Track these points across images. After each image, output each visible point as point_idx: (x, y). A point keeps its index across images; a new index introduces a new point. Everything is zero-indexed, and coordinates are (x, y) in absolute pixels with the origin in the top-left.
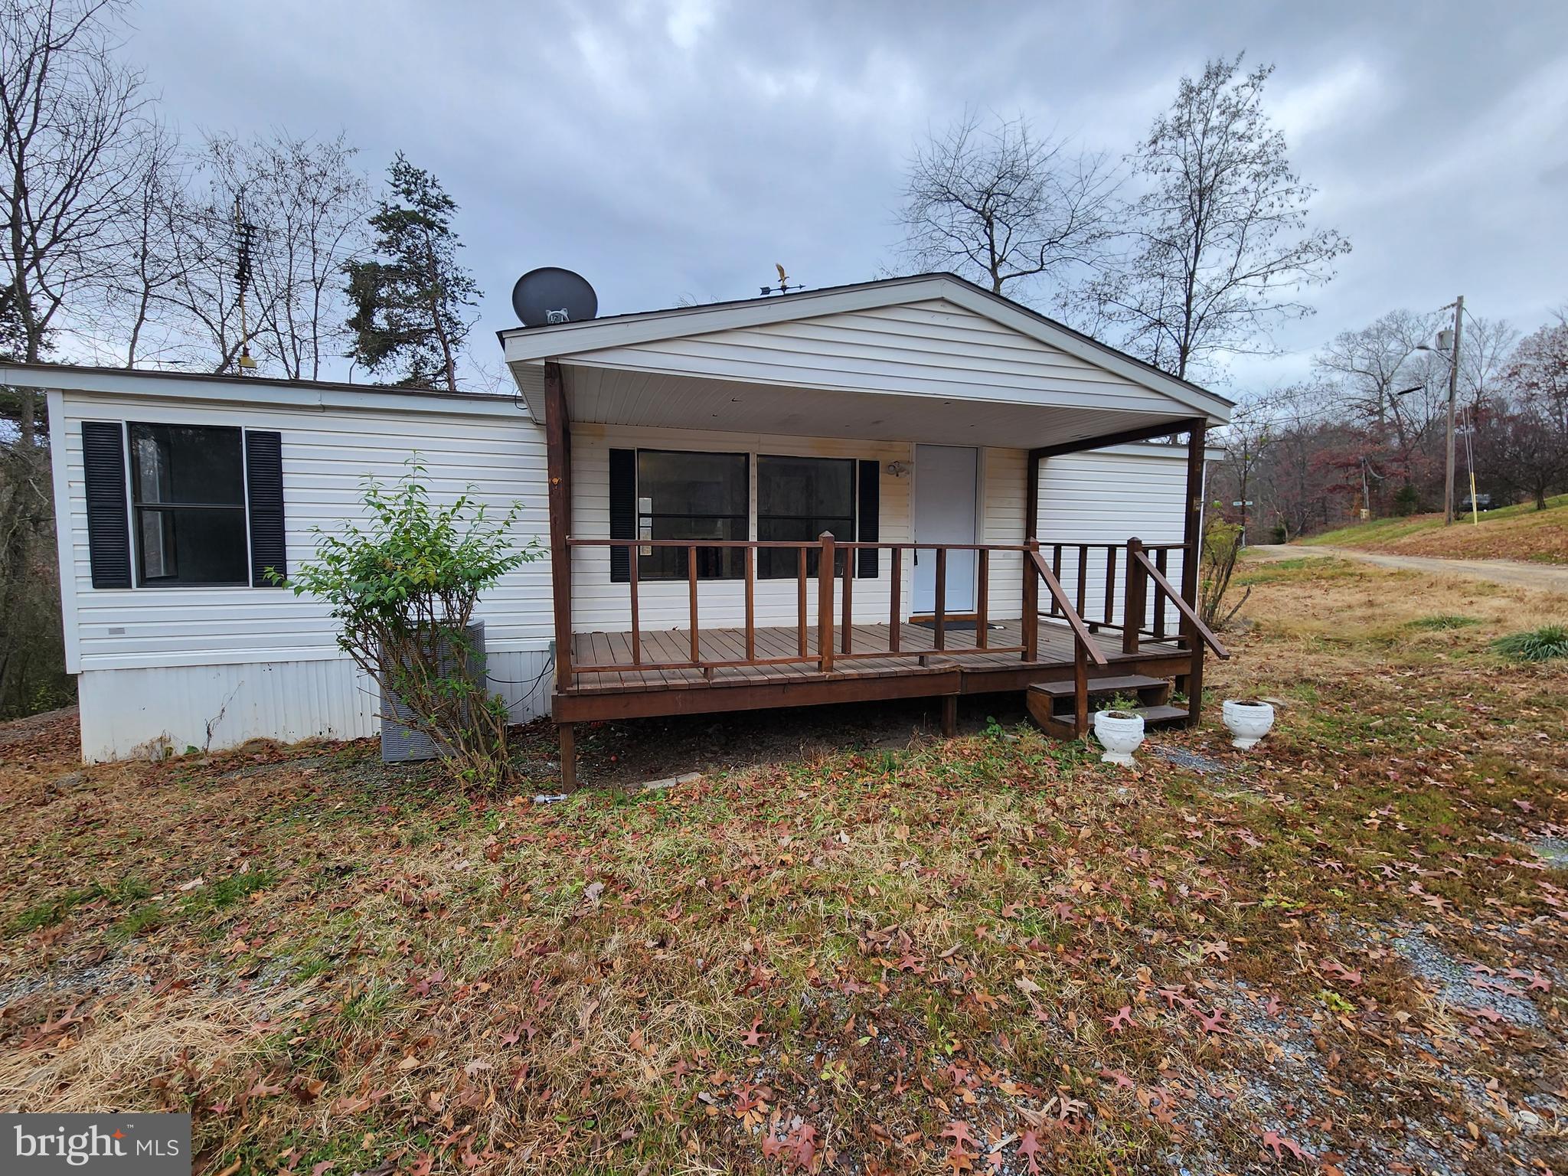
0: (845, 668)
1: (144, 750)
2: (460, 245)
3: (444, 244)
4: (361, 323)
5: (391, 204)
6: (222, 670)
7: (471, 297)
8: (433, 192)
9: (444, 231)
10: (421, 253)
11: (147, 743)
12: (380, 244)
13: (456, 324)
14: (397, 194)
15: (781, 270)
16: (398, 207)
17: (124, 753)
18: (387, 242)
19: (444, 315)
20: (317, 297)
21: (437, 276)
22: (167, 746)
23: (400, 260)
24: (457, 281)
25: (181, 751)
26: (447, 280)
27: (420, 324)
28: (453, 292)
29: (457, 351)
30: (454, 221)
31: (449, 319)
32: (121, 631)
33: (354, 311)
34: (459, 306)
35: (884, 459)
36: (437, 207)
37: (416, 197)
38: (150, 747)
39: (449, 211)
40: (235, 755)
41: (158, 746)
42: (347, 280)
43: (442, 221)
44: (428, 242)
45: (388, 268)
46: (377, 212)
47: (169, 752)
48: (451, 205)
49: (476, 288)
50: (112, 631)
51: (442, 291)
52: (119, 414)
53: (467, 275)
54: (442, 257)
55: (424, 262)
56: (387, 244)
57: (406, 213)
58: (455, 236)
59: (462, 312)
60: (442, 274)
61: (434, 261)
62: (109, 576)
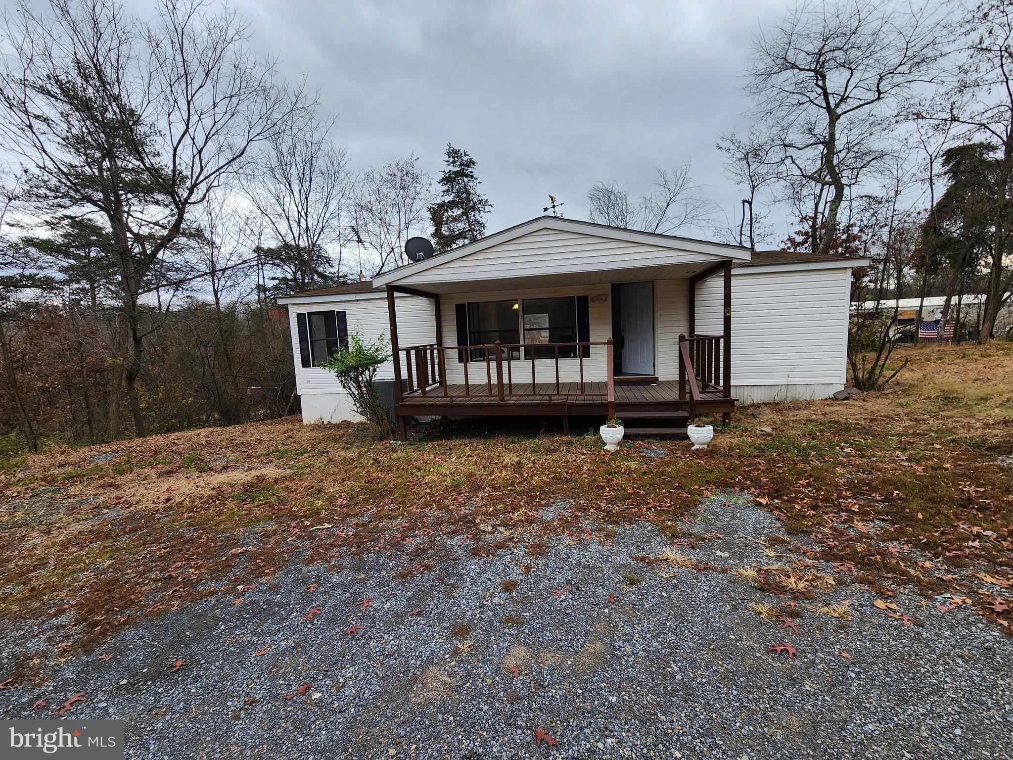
0: (511, 400)
2: (479, 183)
3: (471, 184)
5: (447, 171)
7: (488, 208)
8: (465, 158)
9: (472, 177)
10: (462, 191)
11: (318, 420)
12: (444, 192)
13: (480, 224)
14: (449, 165)
15: (552, 198)
16: (450, 171)
19: (475, 221)
21: (470, 201)
22: (322, 420)
23: (454, 197)
24: (480, 201)
25: (326, 423)
26: (475, 202)
27: (464, 228)
28: (478, 208)
30: (476, 171)
31: (478, 222)
32: (309, 381)
34: (482, 214)
35: (590, 294)
36: (468, 166)
37: (458, 163)
39: (473, 166)
42: (428, 215)
43: (471, 172)
44: (465, 185)
45: (449, 202)
46: (442, 176)
47: (323, 422)
48: (473, 163)
49: (489, 203)
51: (473, 208)
52: (305, 310)
53: (484, 198)
54: (472, 191)
55: (464, 195)
56: (448, 191)
57: (454, 173)
58: (476, 179)
59: (482, 217)
60: (472, 200)
61: (469, 194)
62: (306, 364)
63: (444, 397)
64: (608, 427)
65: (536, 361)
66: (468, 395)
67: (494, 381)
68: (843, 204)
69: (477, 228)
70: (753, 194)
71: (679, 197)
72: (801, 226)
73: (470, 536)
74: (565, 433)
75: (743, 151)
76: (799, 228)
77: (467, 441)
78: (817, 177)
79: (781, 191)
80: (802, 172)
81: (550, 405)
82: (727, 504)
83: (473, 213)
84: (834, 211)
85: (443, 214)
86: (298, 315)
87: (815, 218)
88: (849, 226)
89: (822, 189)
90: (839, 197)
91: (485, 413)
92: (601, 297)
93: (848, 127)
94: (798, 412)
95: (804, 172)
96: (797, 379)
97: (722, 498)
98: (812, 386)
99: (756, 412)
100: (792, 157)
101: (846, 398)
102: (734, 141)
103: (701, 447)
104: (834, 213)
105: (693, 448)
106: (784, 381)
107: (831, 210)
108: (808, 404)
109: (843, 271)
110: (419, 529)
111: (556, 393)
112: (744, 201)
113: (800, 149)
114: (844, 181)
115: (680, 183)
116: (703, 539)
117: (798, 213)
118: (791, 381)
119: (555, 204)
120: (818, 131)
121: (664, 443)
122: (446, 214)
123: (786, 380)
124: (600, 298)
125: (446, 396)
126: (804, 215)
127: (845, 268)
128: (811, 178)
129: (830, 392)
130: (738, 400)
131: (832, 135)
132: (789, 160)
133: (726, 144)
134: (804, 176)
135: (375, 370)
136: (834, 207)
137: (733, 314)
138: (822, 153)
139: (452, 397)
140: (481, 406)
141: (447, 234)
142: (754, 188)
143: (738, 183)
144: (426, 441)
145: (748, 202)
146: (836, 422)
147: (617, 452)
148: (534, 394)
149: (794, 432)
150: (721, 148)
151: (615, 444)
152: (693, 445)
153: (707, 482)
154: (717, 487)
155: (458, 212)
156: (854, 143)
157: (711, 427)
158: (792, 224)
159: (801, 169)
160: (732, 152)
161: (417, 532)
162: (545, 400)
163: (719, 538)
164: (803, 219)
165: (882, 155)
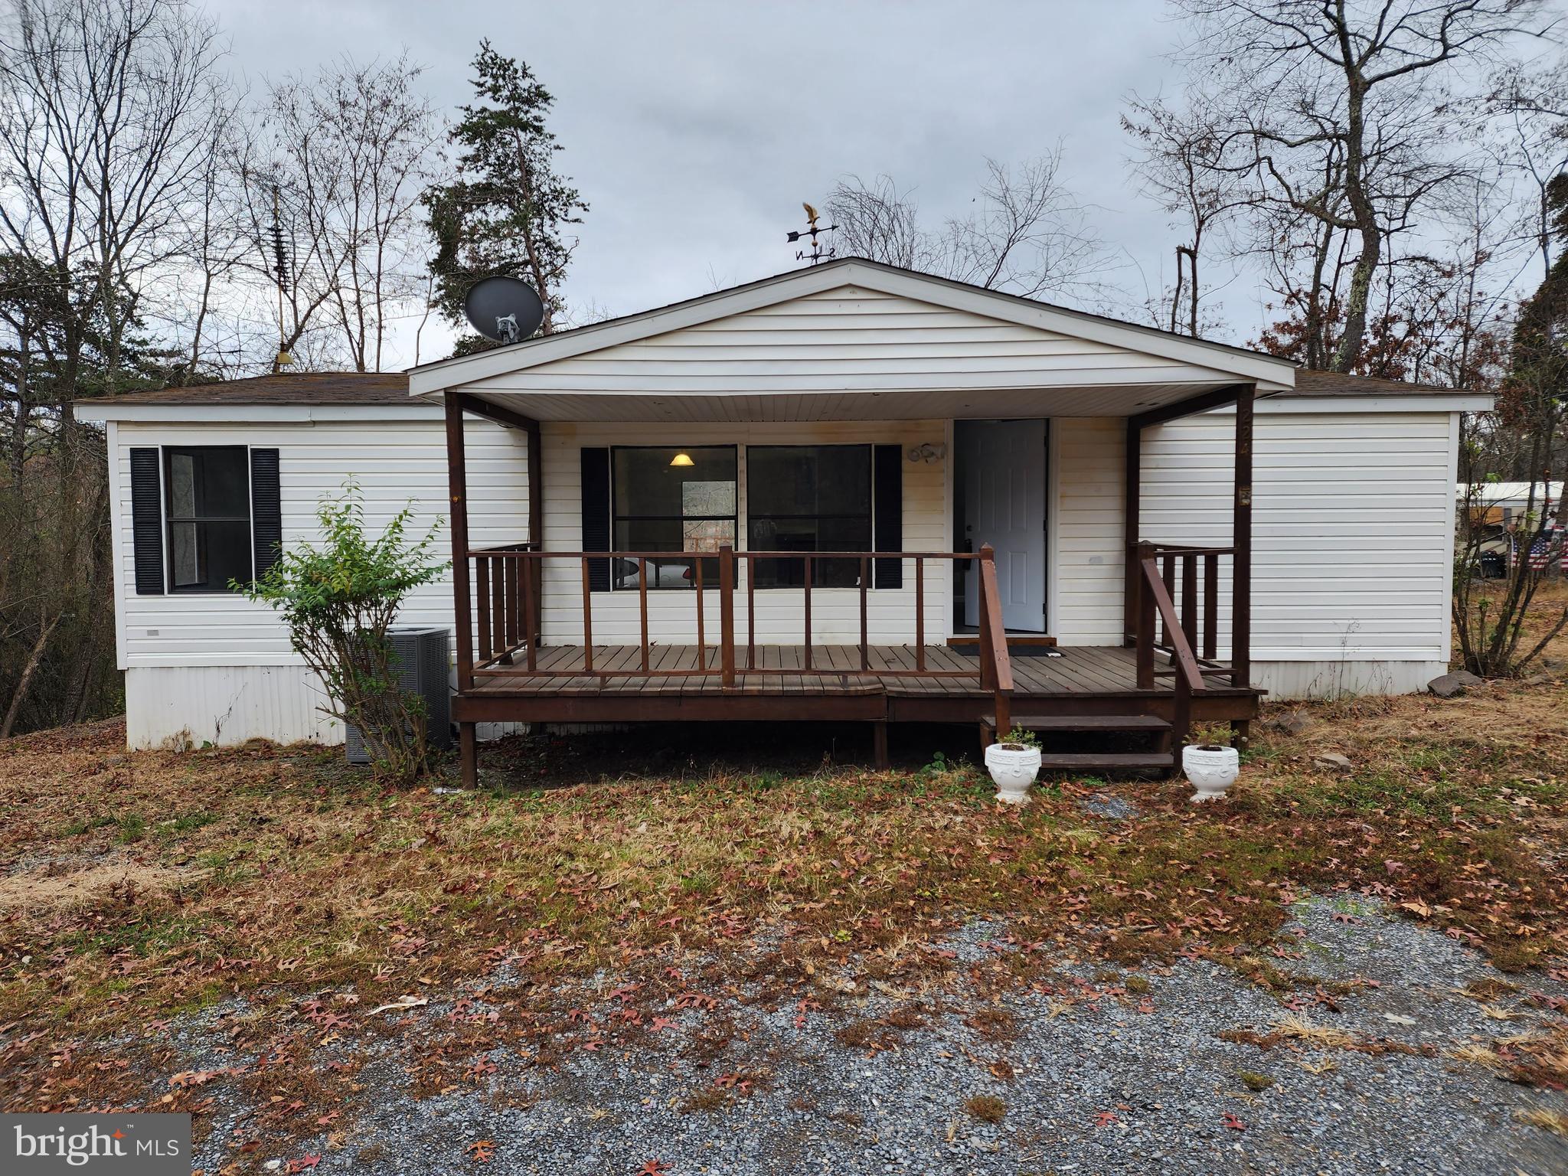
0: (753, 684)
1: (170, 741)
2: (557, 148)
3: (538, 149)
4: (443, 264)
5: (476, 108)
6: (231, 671)
7: (574, 212)
8: (525, 84)
9: (539, 130)
10: (513, 164)
11: (174, 736)
12: (465, 159)
13: (556, 251)
14: (480, 94)
15: (810, 210)
16: (484, 110)
17: (156, 744)
18: (475, 156)
19: (543, 240)
20: (381, 252)
21: (531, 190)
22: (187, 739)
23: (492, 176)
24: (557, 194)
25: (198, 745)
26: (544, 194)
27: (513, 256)
28: (552, 209)
29: (558, 285)
30: (551, 118)
31: (549, 244)
32: (155, 632)
33: (434, 251)
34: (560, 224)
35: (907, 442)
36: (529, 102)
37: (505, 93)
38: (175, 740)
39: (544, 105)
40: (238, 751)
41: (181, 738)
42: (424, 213)
43: (536, 119)
44: (520, 148)
45: (476, 186)
46: (459, 118)
47: (189, 745)
48: (546, 98)
49: (579, 200)
50: (150, 633)
51: (538, 209)
52: (157, 440)
53: (567, 185)
54: (537, 166)
55: (517, 173)
56: (475, 159)
57: (494, 115)
58: (552, 137)
59: (563, 233)
60: (538, 188)
61: (528, 172)
62: (148, 583)
63: (583, 674)
64: (1004, 748)
65: (817, 594)
66: (645, 671)
67: (713, 637)
68: (1380, 272)
69: (545, 258)
70: (1198, 233)
71: (1032, 230)
72: (1290, 312)
73: (814, 1005)
74: (879, 763)
75: (1178, 138)
76: (1283, 316)
77: (648, 784)
78: (1316, 207)
79: (1248, 231)
80: (1290, 195)
81: (847, 696)
82: (1345, 917)
83: (537, 221)
84: (1361, 286)
85: (461, 215)
86: (135, 453)
87: (1313, 296)
88: (1388, 321)
89: (1328, 236)
90: (1370, 257)
91: (687, 713)
92: (931, 449)
93: (1380, 107)
94: (1376, 722)
95: (1295, 195)
96: (1363, 650)
97: (1323, 904)
98: (1383, 665)
99: (1284, 720)
100: (1270, 159)
101: (1459, 693)
102: (1160, 115)
103: (1215, 795)
104: (1361, 288)
105: (1193, 798)
106: (1334, 653)
107: (1356, 283)
108: (1389, 705)
109: (1444, 420)
110: (671, 995)
111: (858, 667)
112: (1181, 250)
113: (1291, 146)
114: (1380, 221)
115: (1038, 197)
116: (1345, 992)
117: (1280, 283)
118: (1351, 653)
119: (818, 225)
120: (1321, 109)
121: (1123, 787)
122: (468, 216)
123: (1339, 650)
124: (925, 452)
125: (589, 672)
126: (1294, 289)
127: (1447, 413)
128: (1307, 208)
129: (1422, 679)
130: (1265, 692)
131: (1357, 123)
132: (1265, 165)
133: (1141, 119)
134: (1295, 205)
135: (392, 605)
136: (1361, 277)
137: (1256, 501)
138: (1329, 157)
139: (604, 675)
140: (681, 697)
141: (468, 265)
142: (1201, 222)
143: (1171, 208)
144: (537, 786)
145: (1188, 252)
146: (1466, 744)
147: (1031, 808)
148: (808, 669)
149: (1393, 765)
150: (1129, 126)
151: (1022, 788)
152: (1193, 790)
153: (1274, 871)
154: (1302, 883)
155: (498, 214)
156: (1392, 143)
157: (1234, 752)
158: (1269, 307)
159: (1288, 188)
160: (1154, 137)
161: (670, 1002)
162: (832, 684)
163: (1374, 987)
164: (1293, 297)
165: (1453, 173)
